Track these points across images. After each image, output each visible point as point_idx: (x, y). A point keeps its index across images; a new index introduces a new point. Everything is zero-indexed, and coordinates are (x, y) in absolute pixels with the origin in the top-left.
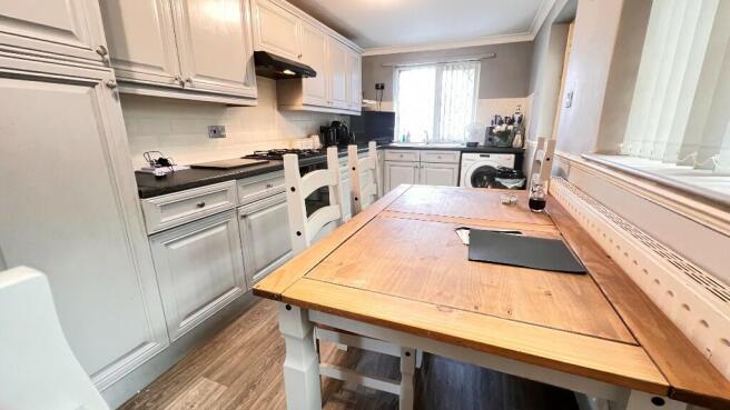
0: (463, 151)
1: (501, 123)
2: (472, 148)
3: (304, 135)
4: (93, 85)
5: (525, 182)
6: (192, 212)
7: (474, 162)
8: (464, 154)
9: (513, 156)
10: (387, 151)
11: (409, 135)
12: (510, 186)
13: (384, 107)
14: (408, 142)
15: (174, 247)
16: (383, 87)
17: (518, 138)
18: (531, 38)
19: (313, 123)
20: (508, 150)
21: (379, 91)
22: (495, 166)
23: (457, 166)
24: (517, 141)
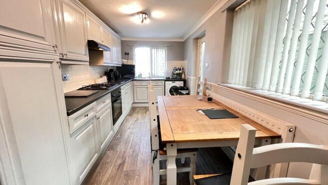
0: (165, 81)
1: (177, 70)
2: (168, 79)
3: (99, 76)
4: (51, 63)
5: (189, 92)
6: (84, 119)
7: (170, 85)
8: (166, 82)
9: (183, 82)
10: (134, 81)
11: (141, 74)
12: (184, 93)
13: (130, 63)
14: (141, 77)
15: (77, 138)
16: (128, 54)
17: (183, 75)
18: (183, 41)
19: (102, 71)
20: (181, 80)
21: (127, 55)
22: (178, 86)
23: (163, 87)
24: (183, 76)
